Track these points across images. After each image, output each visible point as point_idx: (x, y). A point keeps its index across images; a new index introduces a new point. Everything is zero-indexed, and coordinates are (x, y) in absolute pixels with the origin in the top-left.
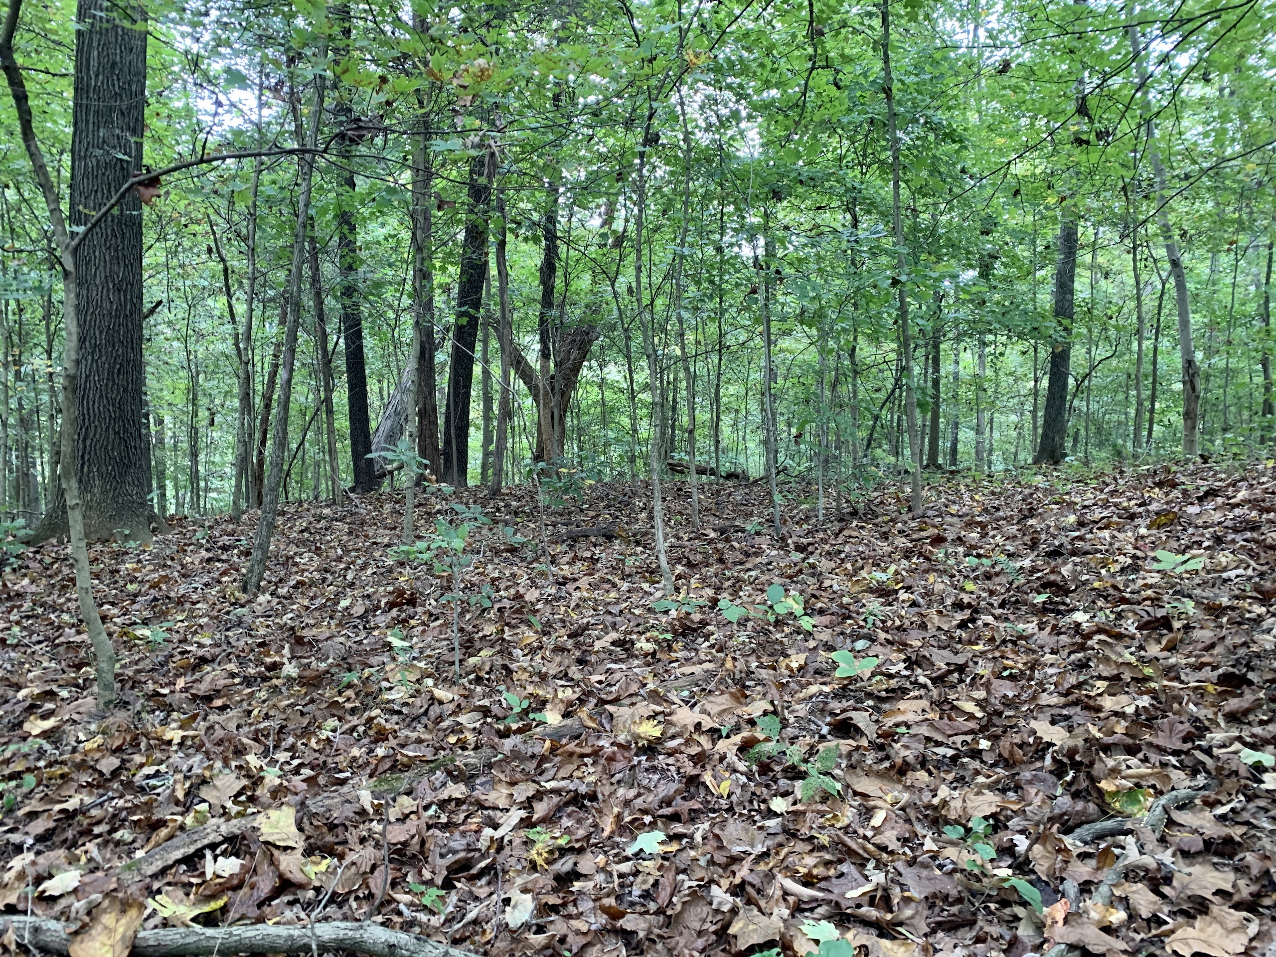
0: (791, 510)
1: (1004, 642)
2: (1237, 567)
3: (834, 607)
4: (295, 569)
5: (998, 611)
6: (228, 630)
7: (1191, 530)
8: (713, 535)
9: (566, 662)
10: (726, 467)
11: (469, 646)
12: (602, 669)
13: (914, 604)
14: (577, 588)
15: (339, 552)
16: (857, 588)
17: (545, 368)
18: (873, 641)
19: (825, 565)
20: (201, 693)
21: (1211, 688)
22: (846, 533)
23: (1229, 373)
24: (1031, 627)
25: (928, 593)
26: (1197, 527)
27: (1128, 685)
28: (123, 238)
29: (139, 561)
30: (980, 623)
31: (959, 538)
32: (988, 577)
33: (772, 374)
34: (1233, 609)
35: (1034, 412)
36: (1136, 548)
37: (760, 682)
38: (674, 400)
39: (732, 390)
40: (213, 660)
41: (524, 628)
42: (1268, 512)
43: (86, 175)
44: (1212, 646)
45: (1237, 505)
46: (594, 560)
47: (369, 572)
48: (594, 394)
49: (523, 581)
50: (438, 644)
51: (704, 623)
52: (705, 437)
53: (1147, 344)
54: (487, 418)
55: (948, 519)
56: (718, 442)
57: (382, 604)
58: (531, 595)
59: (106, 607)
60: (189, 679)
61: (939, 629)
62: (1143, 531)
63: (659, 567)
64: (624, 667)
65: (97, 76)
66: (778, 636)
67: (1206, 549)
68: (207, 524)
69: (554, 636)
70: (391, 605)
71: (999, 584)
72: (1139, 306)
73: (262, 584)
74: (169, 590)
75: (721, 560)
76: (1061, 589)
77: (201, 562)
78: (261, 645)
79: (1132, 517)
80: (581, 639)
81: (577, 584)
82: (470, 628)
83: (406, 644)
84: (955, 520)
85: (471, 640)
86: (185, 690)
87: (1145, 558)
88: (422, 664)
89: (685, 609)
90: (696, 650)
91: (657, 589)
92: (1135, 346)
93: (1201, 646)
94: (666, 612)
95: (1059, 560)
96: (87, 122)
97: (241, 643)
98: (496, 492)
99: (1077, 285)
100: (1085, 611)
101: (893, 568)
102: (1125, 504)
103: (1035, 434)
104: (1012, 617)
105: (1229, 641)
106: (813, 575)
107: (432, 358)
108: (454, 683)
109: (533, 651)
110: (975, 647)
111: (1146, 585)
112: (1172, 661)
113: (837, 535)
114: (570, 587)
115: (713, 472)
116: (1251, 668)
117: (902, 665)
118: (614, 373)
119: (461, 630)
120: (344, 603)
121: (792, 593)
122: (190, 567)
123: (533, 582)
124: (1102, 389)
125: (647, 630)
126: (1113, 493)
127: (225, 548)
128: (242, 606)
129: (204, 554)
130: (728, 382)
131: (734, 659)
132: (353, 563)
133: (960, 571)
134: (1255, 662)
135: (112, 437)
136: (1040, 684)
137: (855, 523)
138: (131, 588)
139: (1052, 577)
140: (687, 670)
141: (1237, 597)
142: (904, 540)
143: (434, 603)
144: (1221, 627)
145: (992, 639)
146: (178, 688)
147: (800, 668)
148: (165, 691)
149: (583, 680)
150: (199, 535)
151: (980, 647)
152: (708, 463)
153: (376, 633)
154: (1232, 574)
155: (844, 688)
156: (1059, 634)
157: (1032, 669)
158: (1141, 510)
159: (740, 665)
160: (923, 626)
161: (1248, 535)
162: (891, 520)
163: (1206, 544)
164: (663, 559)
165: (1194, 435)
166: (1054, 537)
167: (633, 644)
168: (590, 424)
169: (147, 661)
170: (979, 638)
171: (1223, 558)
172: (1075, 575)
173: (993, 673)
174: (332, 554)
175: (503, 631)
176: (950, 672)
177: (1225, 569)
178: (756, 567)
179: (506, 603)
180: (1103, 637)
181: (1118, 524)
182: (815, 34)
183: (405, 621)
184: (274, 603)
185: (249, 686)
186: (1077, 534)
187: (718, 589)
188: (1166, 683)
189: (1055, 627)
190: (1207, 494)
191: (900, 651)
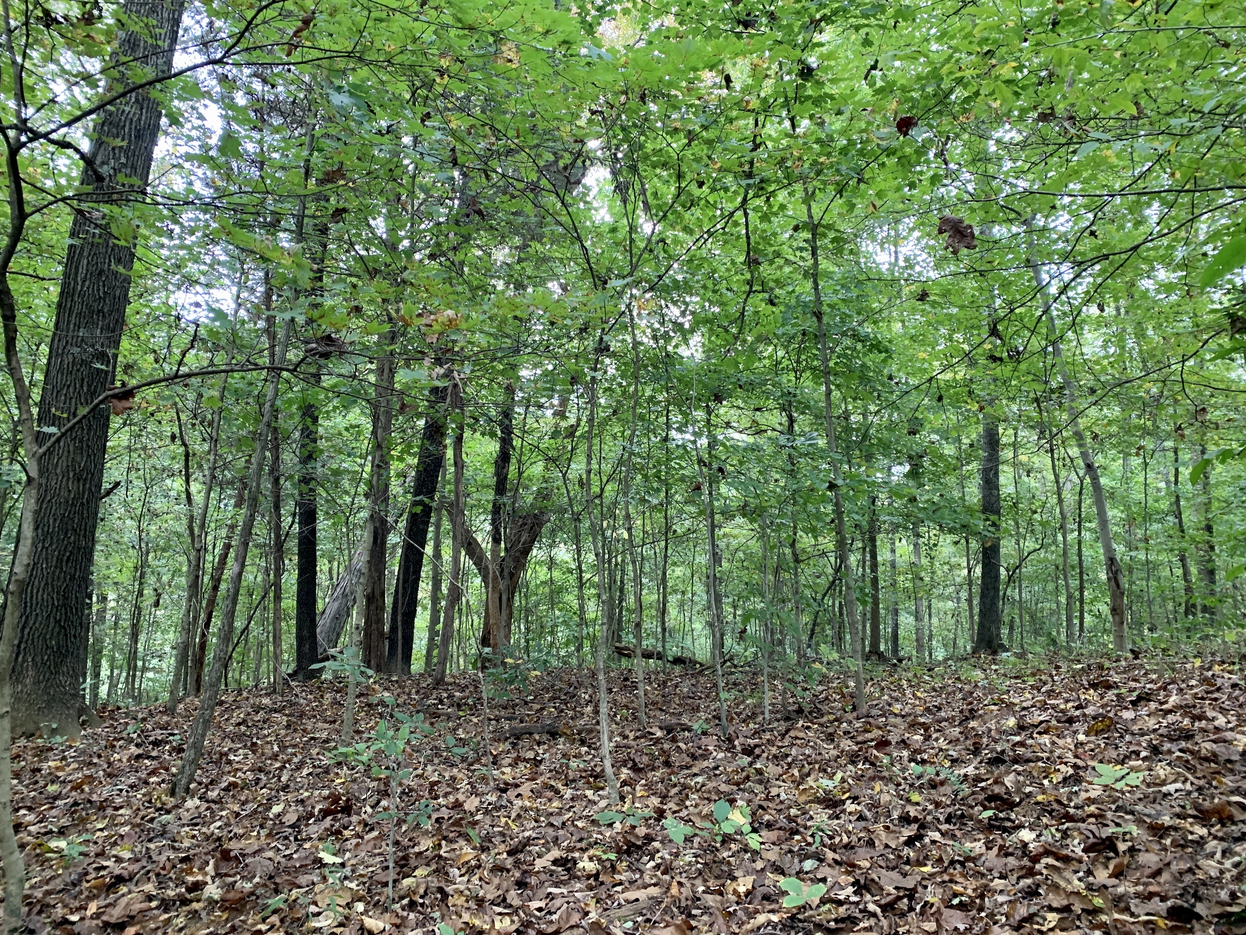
0: (738, 705)
1: (952, 862)
2: (1175, 781)
3: (783, 821)
4: (227, 768)
5: (944, 827)
6: (150, 840)
7: (1128, 738)
8: (659, 734)
9: (505, 885)
10: (673, 651)
11: (404, 866)
12: (542, 893)
13: (861, 818)
14: (519, 795)
15: (276, 748)
16: (802, 799)
17: (495, 552)
18: (821, 861)
19: (772, 770)
20: (113, 920)
21: (1161, 923)
22: (792, 733)
23: (1150, 567)
24: (978, 847)
25: (874, 805)
26: (1133, 734)
27: (1079, 917)
28: (89, 430)
29: (64, 758)
30: (927, 840)
31: (903, 741)
32: (933, 785)
33: (716, 558)
34: (1176, 829)
35: (970, 601)
36: (1076, 757)
37: (706, 910)
38: (622, 582)
39: (679, 571)
40: (131, 879)
41: (462, 842)
42: (1200, 720)
43: (60, 370)
44: (1158, 873)
45: (1170, 711)
46: (537, 763)
47: (305, 772)
48: (543, 573)
49: (464, 785)
50: (371, 861)
51: (649, 839)
52: (652, 617)
53: (1072, 536)
54: (435, 600)
55: (892, 720)
56: (663, 623)
57: (316, 811)
58: (471, 804)
59: (23, 812)
60: (103, 903)
61: (887, 846)
62: (1082, 737)
63: (603, 771)
64: (565, 891)
65: (84, 282)
66: (725, 854)
67: (1145, 759)
68: (140, 716)
69: (493, 852)
70: (325, 813)
71: (944, 795)
72: (1060, 501)
73: (192, 786)
74: (91, 793)
75: (667, 764)
76: (1005, 803)
77: (129, 760)
78: (183, 860)
79: (1071, 721)
80: (521, 856)
81: (519, 790)
82: (406, 842)
83: (338, 860)
84: (899, 720)
85: (406, 858)
86: (97, 916)
87: (1086, 768)
88: (353, 885)
89: (630, 821)
90: (642, 872)
91: (602, 797)
92: (1060, 537)
93: (1148, 871)
94: (610, 825)
95: (1002, 768)
96: (69, 322)
97: (163, 858)
98: (439, 682)
99: (1002, 480)
100: (1032, 830)
101: (839, 775)
102: (1062, 707)
103: (972, 623)
104: (958, 833)
105: (1174, 867)
106: (760, 782)
107: (384, 543)
108: (386, 910)
109: (471, 871)
110: (924, 869)
111: (1089, 799)
112: (1121, 890)
113: (783, 736)
114: (512, 793)
115: (660, 656)
116: (1198, 898)
117: (850, 890)
118: (563, 553)
119: (397, 843)
120: (276, 809)
121: (740, 803)
122: (117, 764)
123: (473, 787)
124: (1031, 580)
125: (590, 846)
126: (1050, 693)
127: (156, 743)
128: (168, 812)
129: (134, 750)
130: (674, 564)
131: (680, 884)
132: (289, 761)
133: (905, 779)
134: (1202, 891)
135: (52, 625)
136: (991, 915)
137: (801, 723)
138: (52, 789)
139: (997, 789)
140: (631, 895)
141: (1179, 816)
142: (849, 742)
143: (369, 810)
144: (1165, 849)
145: (940, 860)
146: (89, 913)
147: (748, 893)
148: (74, 918)
149: (522, 907)
150: (130, 728)
151: (927, 869)
152: (655, 647)
153: (307, 845)
154: (1171, 788)
155: (793, 918)
156: (1007, 855)
157: (982, 896)
158: (1078, 713)
159: (686, 892)
160: (871, 843)
161: (1183, 744)
162: (836, 720)
163: (1143, 754)
164: (608, 763)
165: (1122, 630)
166: (996, 741)
167: (575, 863)
168: (537, 605)
169: (58, 881)
170: (926, 857)
171: (1162, 770)
172: (1019, 785)
173: (942, 900)
174: (268, 751)
175: (440, 846)
176: (899, 898)
177: (1164, 783)
178: (702, 772)
179: (445, 813)
180: (1050, 861)
181: (1057, 728)
182: (752, 263)
183: (338, 832)
184: (202, 809)
185: (166, 911)
186: (1017, 739)
187: (664, 797)
188: (1116, 916)
189: (1001, 848)
190: (1139, 698)
191: (848, 873)
